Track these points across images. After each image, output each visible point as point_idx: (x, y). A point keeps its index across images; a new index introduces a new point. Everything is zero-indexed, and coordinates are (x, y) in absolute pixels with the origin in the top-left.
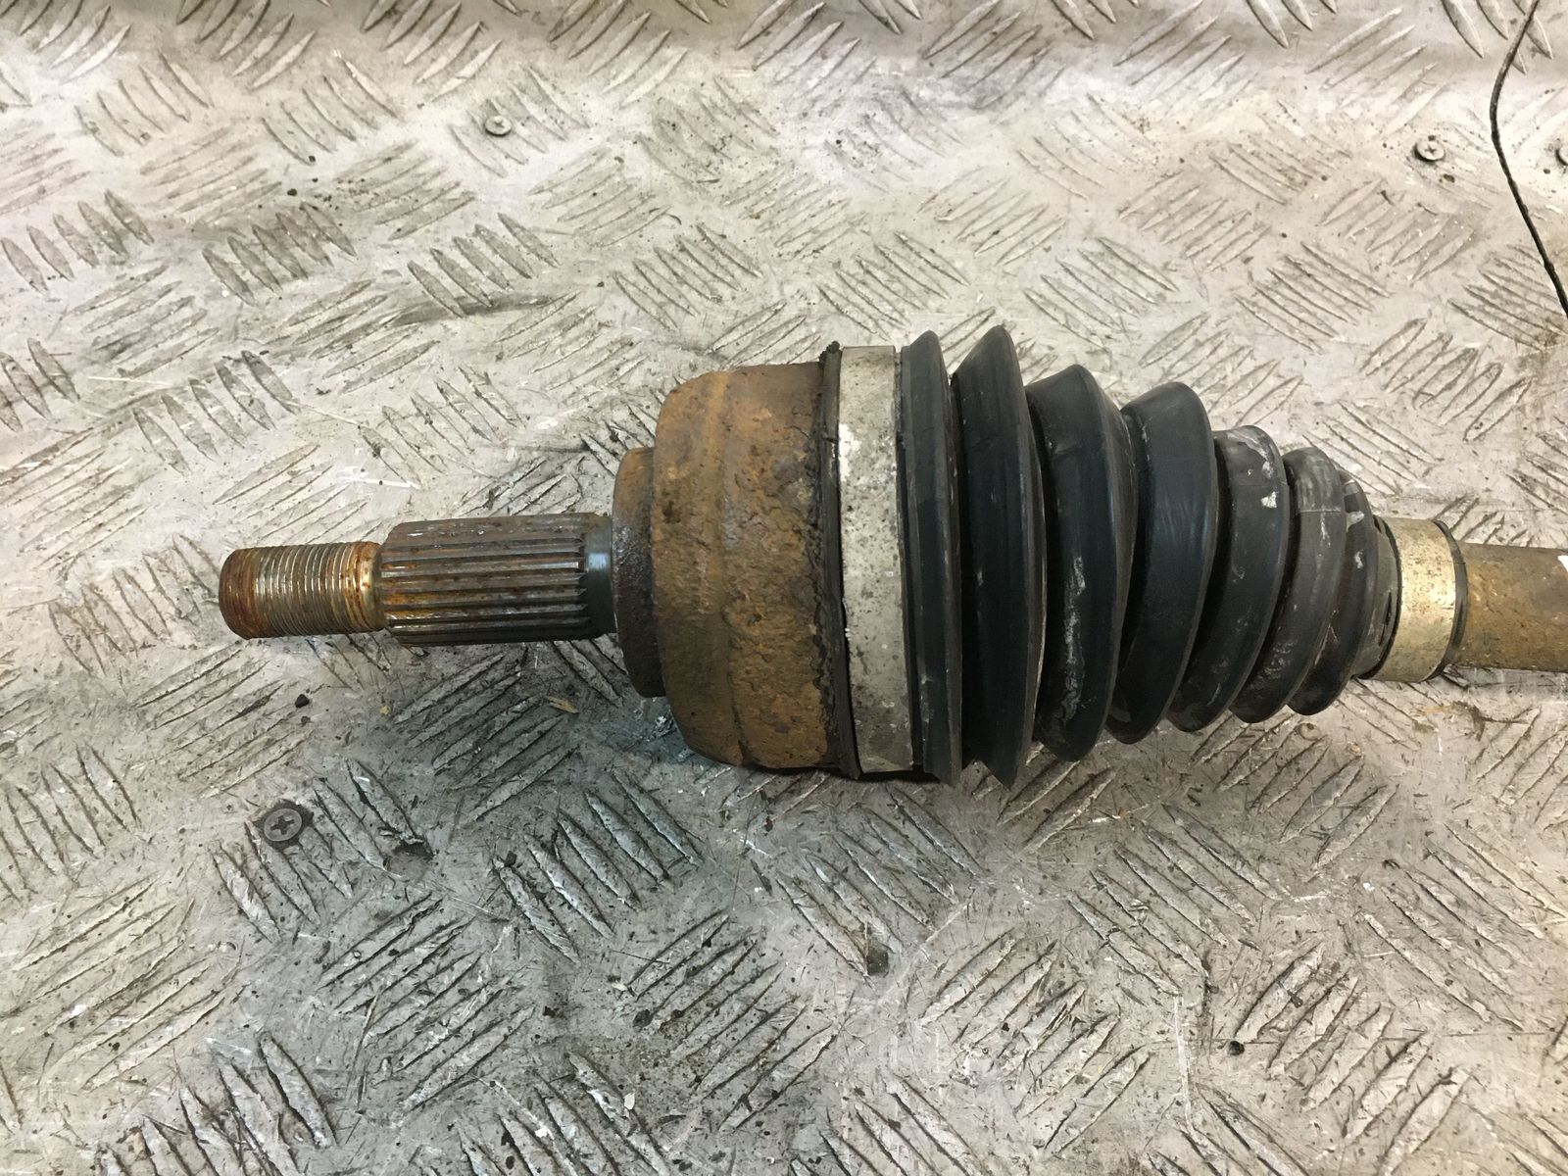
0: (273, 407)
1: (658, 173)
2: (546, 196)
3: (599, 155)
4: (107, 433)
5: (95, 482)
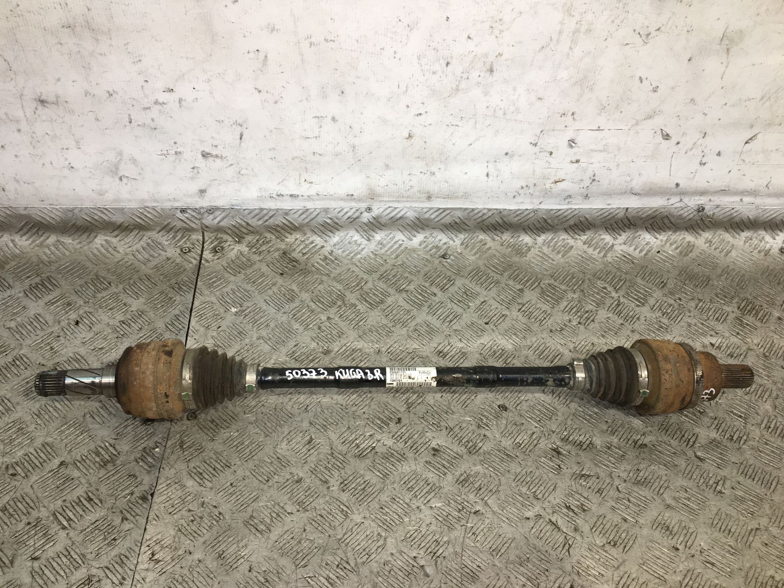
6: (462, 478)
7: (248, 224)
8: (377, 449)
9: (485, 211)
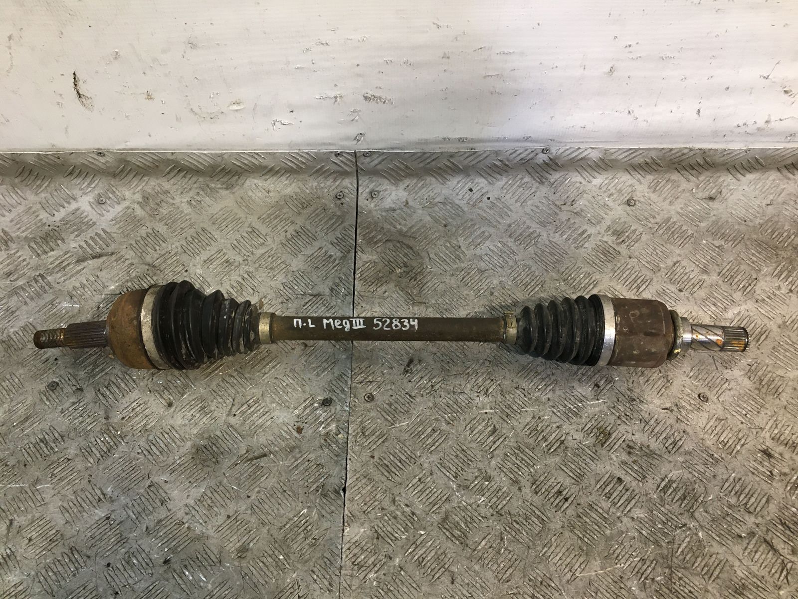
0: (47, 288)
1: (143, 213)
2: (114, 222)
3: (128, 208)
4: (9, 297)
5: (7, 310)
6: (663, 484)
7: (407, 167)
8: (567, 443)
9: (685, 151)
